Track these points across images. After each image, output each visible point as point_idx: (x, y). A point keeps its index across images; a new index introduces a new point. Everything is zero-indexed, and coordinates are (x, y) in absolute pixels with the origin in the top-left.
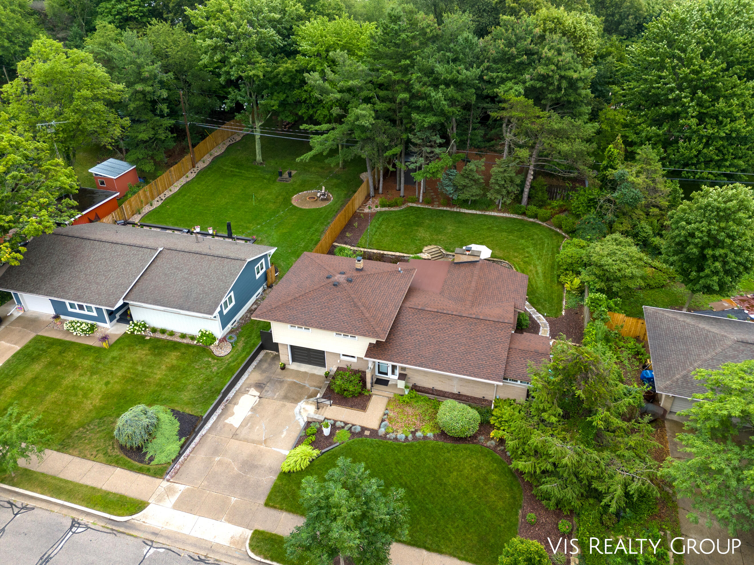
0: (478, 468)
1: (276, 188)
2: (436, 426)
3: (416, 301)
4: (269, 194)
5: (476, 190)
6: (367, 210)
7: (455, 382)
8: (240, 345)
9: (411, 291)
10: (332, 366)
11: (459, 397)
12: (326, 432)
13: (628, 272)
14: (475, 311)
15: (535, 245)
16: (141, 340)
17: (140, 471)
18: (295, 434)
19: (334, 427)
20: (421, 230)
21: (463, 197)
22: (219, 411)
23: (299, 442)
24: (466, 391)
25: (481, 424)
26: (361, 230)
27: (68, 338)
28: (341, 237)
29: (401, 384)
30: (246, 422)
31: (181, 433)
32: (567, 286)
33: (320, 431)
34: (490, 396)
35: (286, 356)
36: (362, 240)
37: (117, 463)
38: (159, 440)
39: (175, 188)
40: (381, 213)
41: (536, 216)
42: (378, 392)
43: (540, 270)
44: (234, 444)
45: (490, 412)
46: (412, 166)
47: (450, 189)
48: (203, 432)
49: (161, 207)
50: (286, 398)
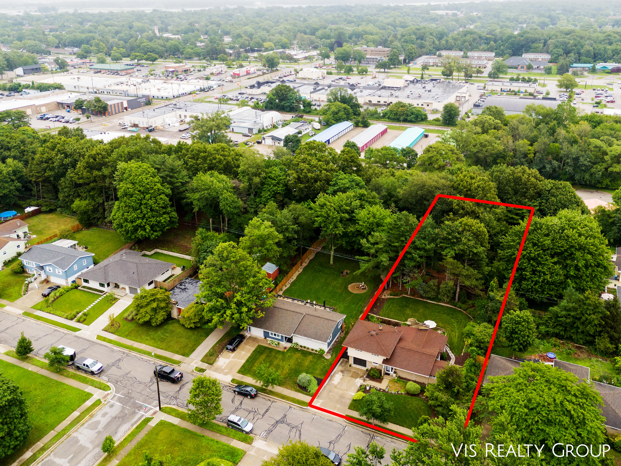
0: (418, 404)
1: (340, 280)
2: (406, 390)
3: (402, 344)
4: (338, 283)
5: (433, 293)
6: (383, 297)
7: (414, 376)
8: (334, 355)
9: (400, 340)
10: (369, 367)
11: (415, 382)
12: (368, 388)
13: (486, 340)
14: (424, 350)
15: (458, 322)
16: (297, 350)
17: (307, 395)
18: (356, 389)
19: (370, 387)
20: (408, 310)
21: (427, 296)
22: (329, 379)
23: (358, 391)
24: (418, 380)
25: (421, 391)
26: (381, 307)
27: (270, 347)
28: (371, 310)
29: (394, 375)
30: (339, 383)
31: (318, 384)
32: (466, 343)
33: (366, 388)
34: (426, 382)
35: (351, 361)
36: (381, 313)
37: (299, 391)
38: (312, 386)
39: (294, 277)
40: (390, 299)
41: (460, 308)
42: (386, 377)
43: (457, 334)
44: (336, 390)
45: (425, 387)
46: (404, 281)
47: (422, 292)
48: (325, 385)
49: (290, 287)
50: (352, 376)
